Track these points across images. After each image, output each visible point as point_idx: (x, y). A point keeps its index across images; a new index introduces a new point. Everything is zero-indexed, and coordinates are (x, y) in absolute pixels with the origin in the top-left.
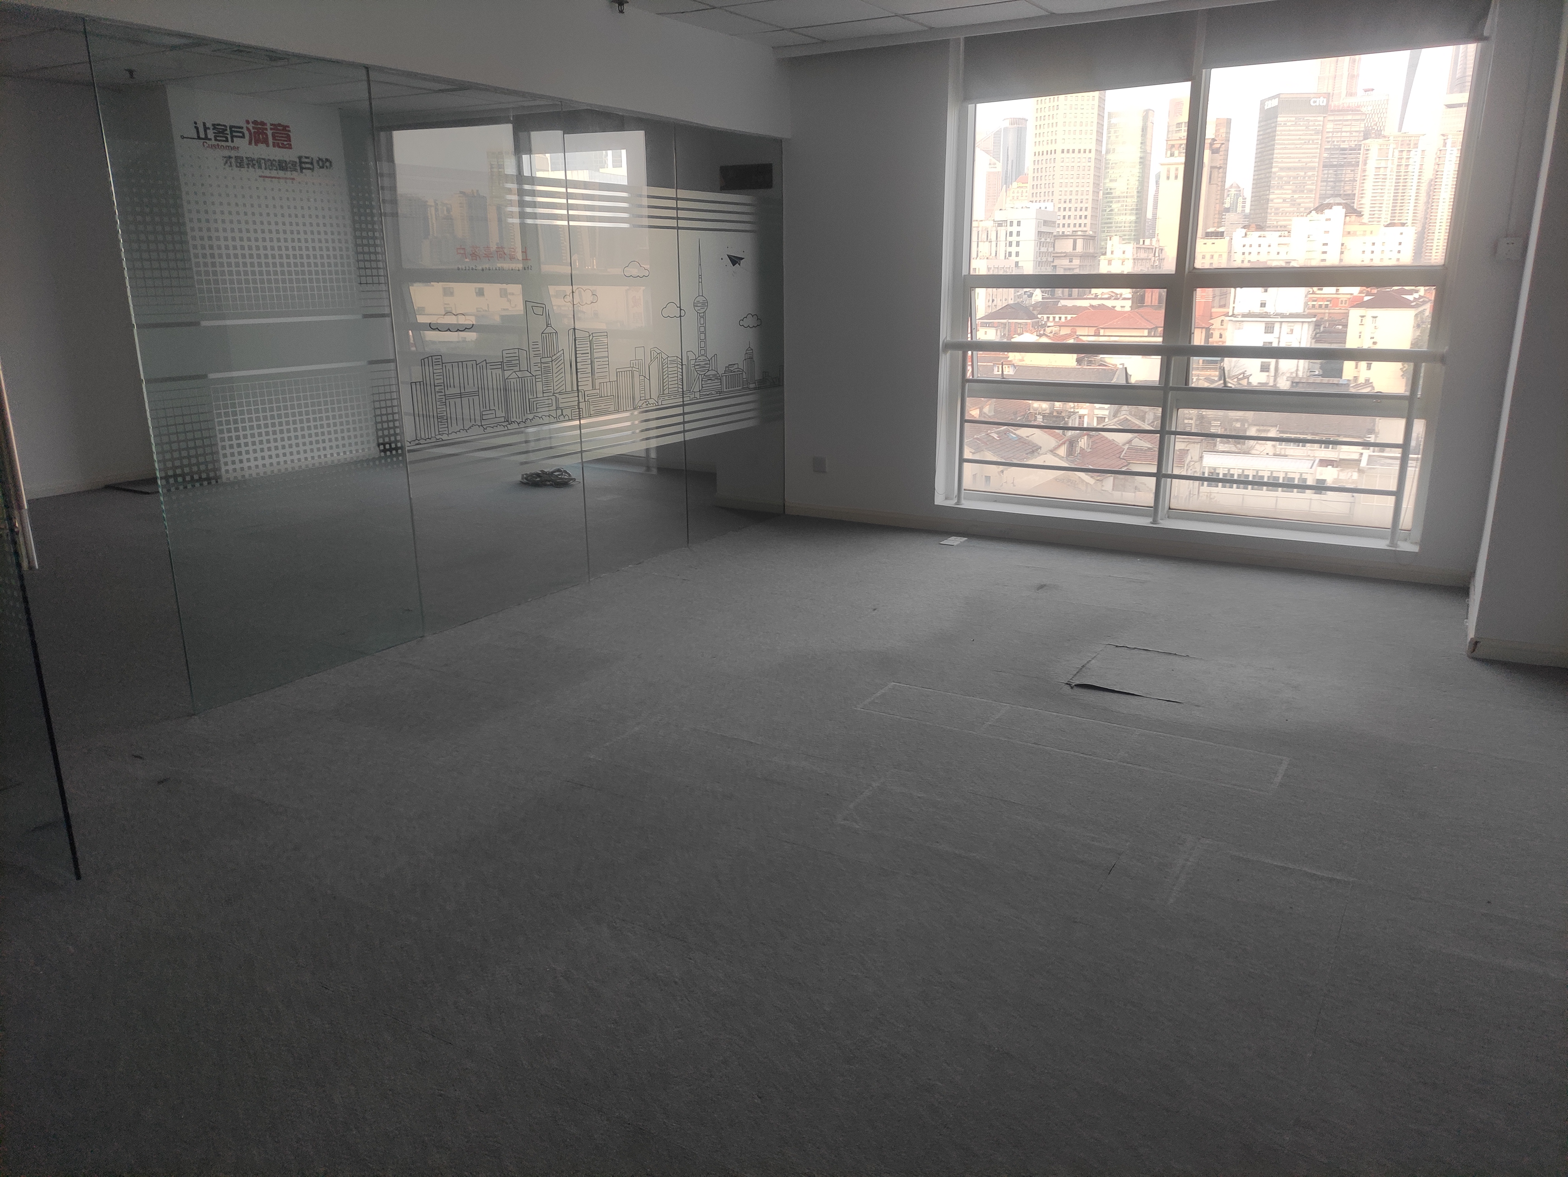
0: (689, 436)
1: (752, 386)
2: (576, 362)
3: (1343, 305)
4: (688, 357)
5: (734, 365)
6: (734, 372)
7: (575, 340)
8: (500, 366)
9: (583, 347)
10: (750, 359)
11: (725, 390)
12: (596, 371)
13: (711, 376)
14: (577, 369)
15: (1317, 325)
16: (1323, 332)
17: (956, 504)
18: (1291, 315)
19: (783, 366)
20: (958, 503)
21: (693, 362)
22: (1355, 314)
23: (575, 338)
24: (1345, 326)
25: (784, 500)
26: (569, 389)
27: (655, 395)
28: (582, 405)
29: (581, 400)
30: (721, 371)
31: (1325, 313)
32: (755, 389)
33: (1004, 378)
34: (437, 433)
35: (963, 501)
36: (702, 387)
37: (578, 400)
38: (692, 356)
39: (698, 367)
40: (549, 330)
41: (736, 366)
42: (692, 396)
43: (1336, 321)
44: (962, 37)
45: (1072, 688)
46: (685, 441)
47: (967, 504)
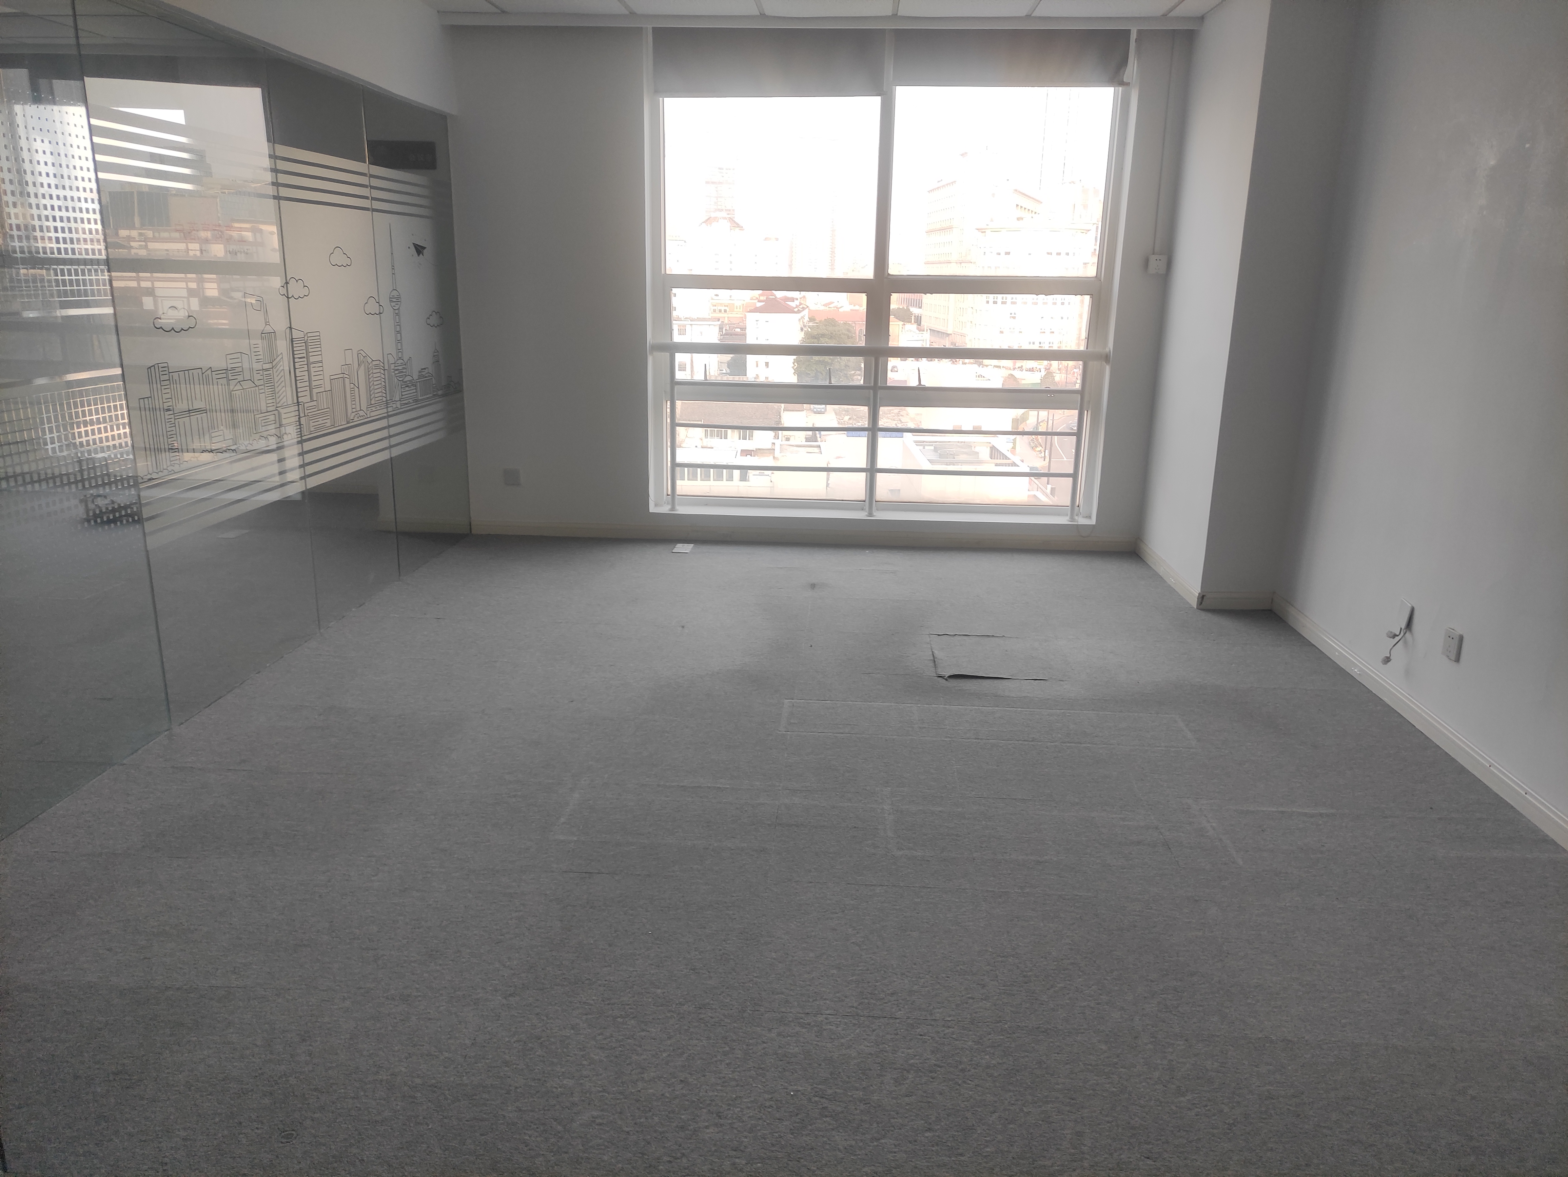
0: (396, 452)
1: (440, 393)
2: (295, 369)
3: (738, 310)
4: (388, 361)
5: (425, 369)
6: (426, 377)
7: (292, 341)
8: (224, 375)
9: (300, 349)
10: (436, 362)
11: (420, 398)
12: (313, 378)
13: (408, 382)
14: (296, 377)
15: (721, 329)
16: (725, 334)
17: (671, 510)
18: (699, 319)
19: (462, 369)
20: (673, 509)
21: (392, 367)
22: (751, 318)
23: (292, 339)
24: (744, 329)
25: (470, 518)
26: (290, 402)
27: (364, 407)
28: (303, 420)
29: (302, 415)
30: (415, 377)
31: (724, 317)
32: (443, 396)
33: (707, 380)
34: (169, 464)
35: (677, 507)
36: (402, 395)
37: (299, 415)
38: (392, 361)
39: (397, 372)
40: (268, 329)
41: (426, 371)
42: (394, 406)
43: (734, 324)
44: (650, 27)
45: (946, 680)
46: (391, 458)
47: (682, 510)
